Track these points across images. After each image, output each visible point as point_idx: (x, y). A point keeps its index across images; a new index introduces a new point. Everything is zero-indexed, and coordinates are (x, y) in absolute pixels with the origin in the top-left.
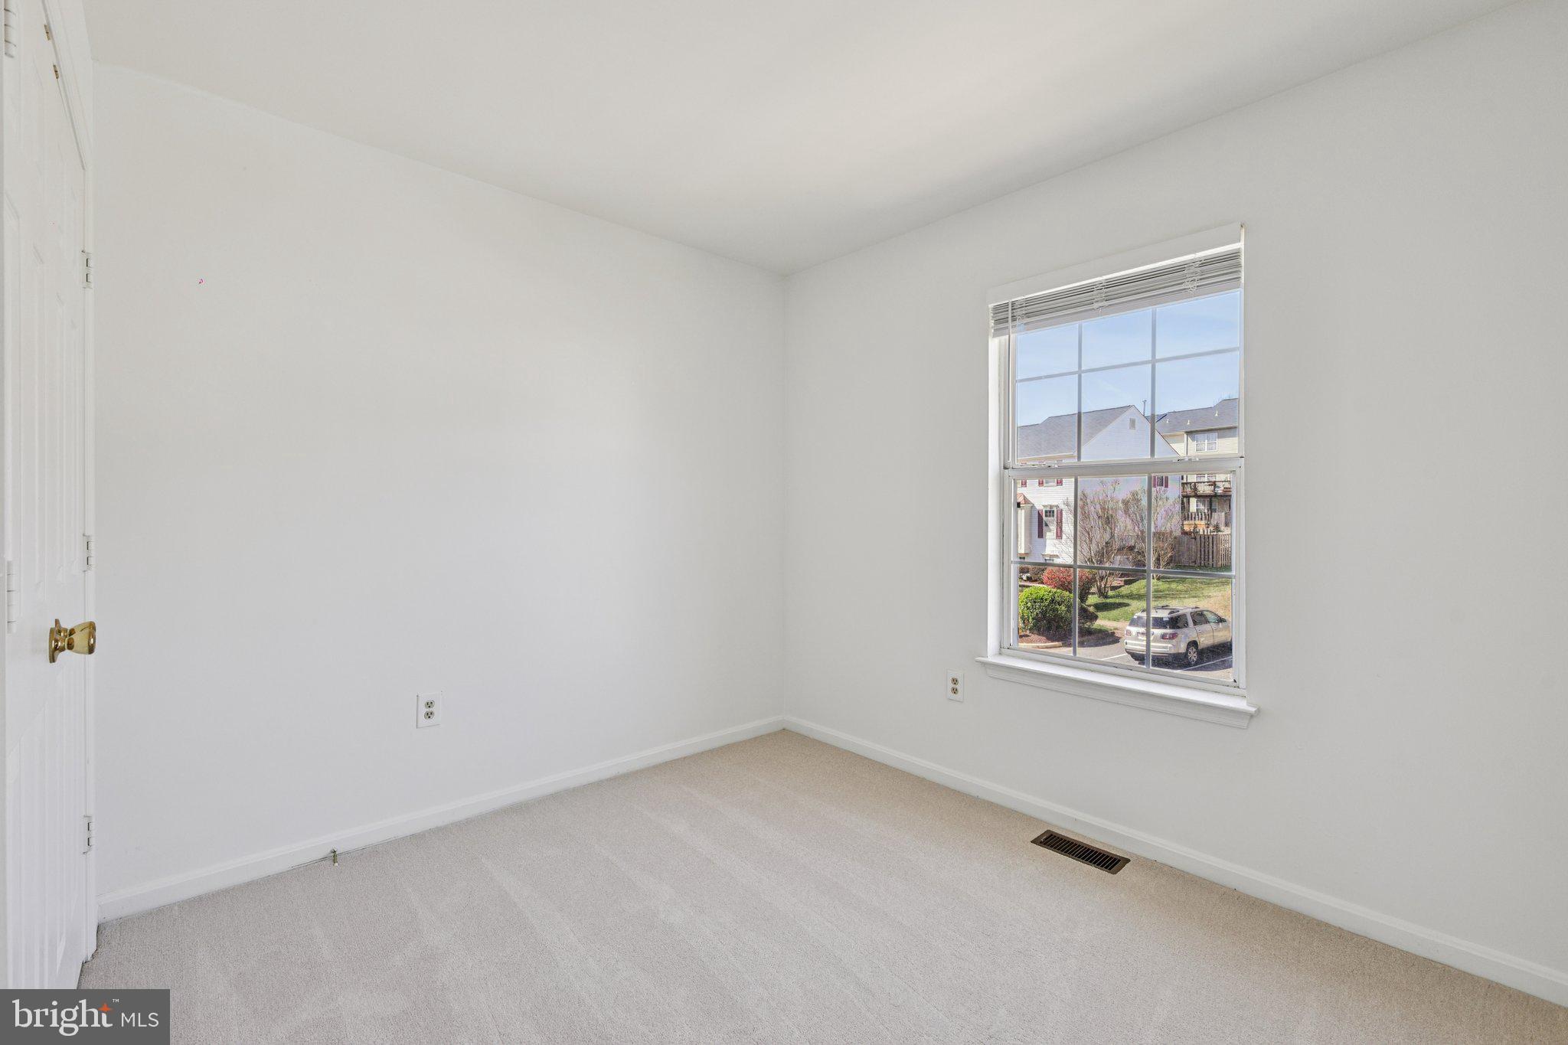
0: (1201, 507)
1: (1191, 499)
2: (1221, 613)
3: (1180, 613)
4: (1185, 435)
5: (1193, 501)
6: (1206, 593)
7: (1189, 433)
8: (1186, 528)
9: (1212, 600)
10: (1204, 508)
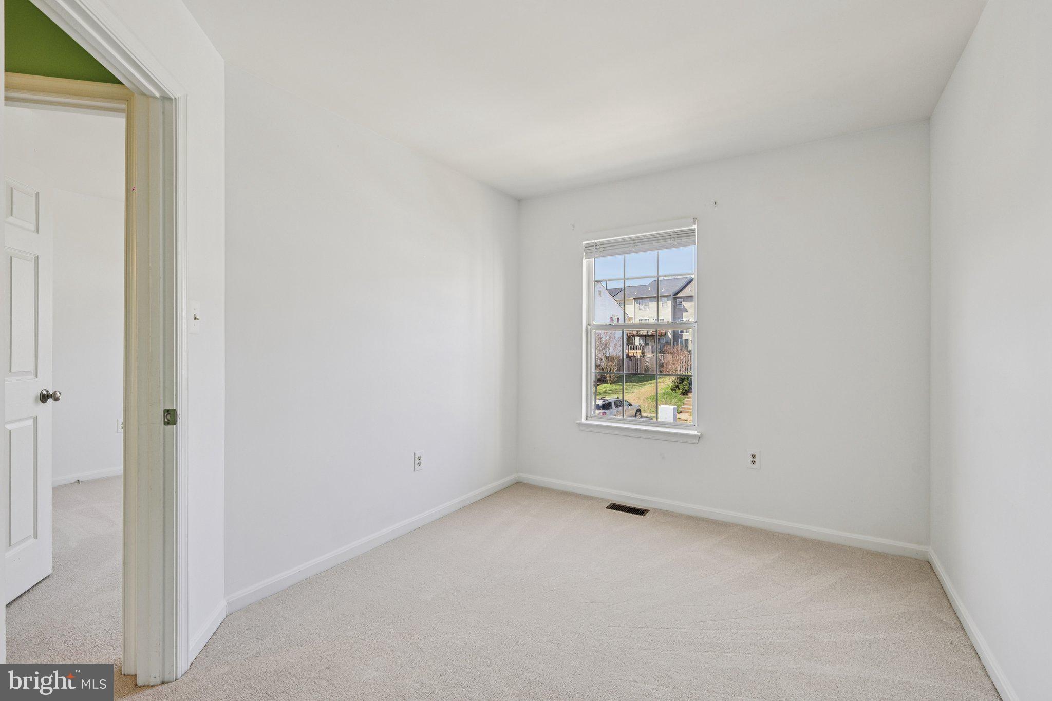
0: (642, 342)
1: (636, 338)
2: (631, 402)
3: (609, 401)
4: (633, 301)
5: (637, 339)
6: (632, 391)
7: (635, 299)
8: (631, 354)
9: (634, 394)
10: (643, 343)
